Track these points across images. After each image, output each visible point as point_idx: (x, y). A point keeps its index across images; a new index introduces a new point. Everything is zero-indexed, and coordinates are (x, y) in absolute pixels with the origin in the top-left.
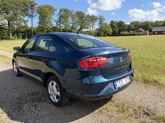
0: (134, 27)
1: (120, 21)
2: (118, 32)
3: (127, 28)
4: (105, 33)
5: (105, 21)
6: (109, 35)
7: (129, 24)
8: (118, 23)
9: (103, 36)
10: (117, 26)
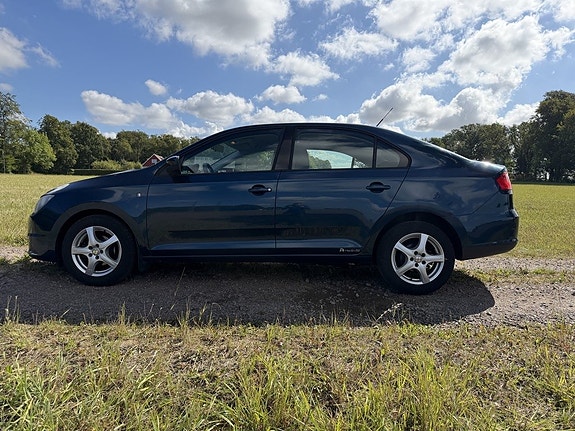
0: (130, 150)
1: (83, 124)
2: (75, 162)
3: (109, 149)
4: (25, 162)
5: (17, 115)
6: (38, 169)
7: (114, 136)
8: (75, 128)
9: (14, 172)
10: (69, 140)
